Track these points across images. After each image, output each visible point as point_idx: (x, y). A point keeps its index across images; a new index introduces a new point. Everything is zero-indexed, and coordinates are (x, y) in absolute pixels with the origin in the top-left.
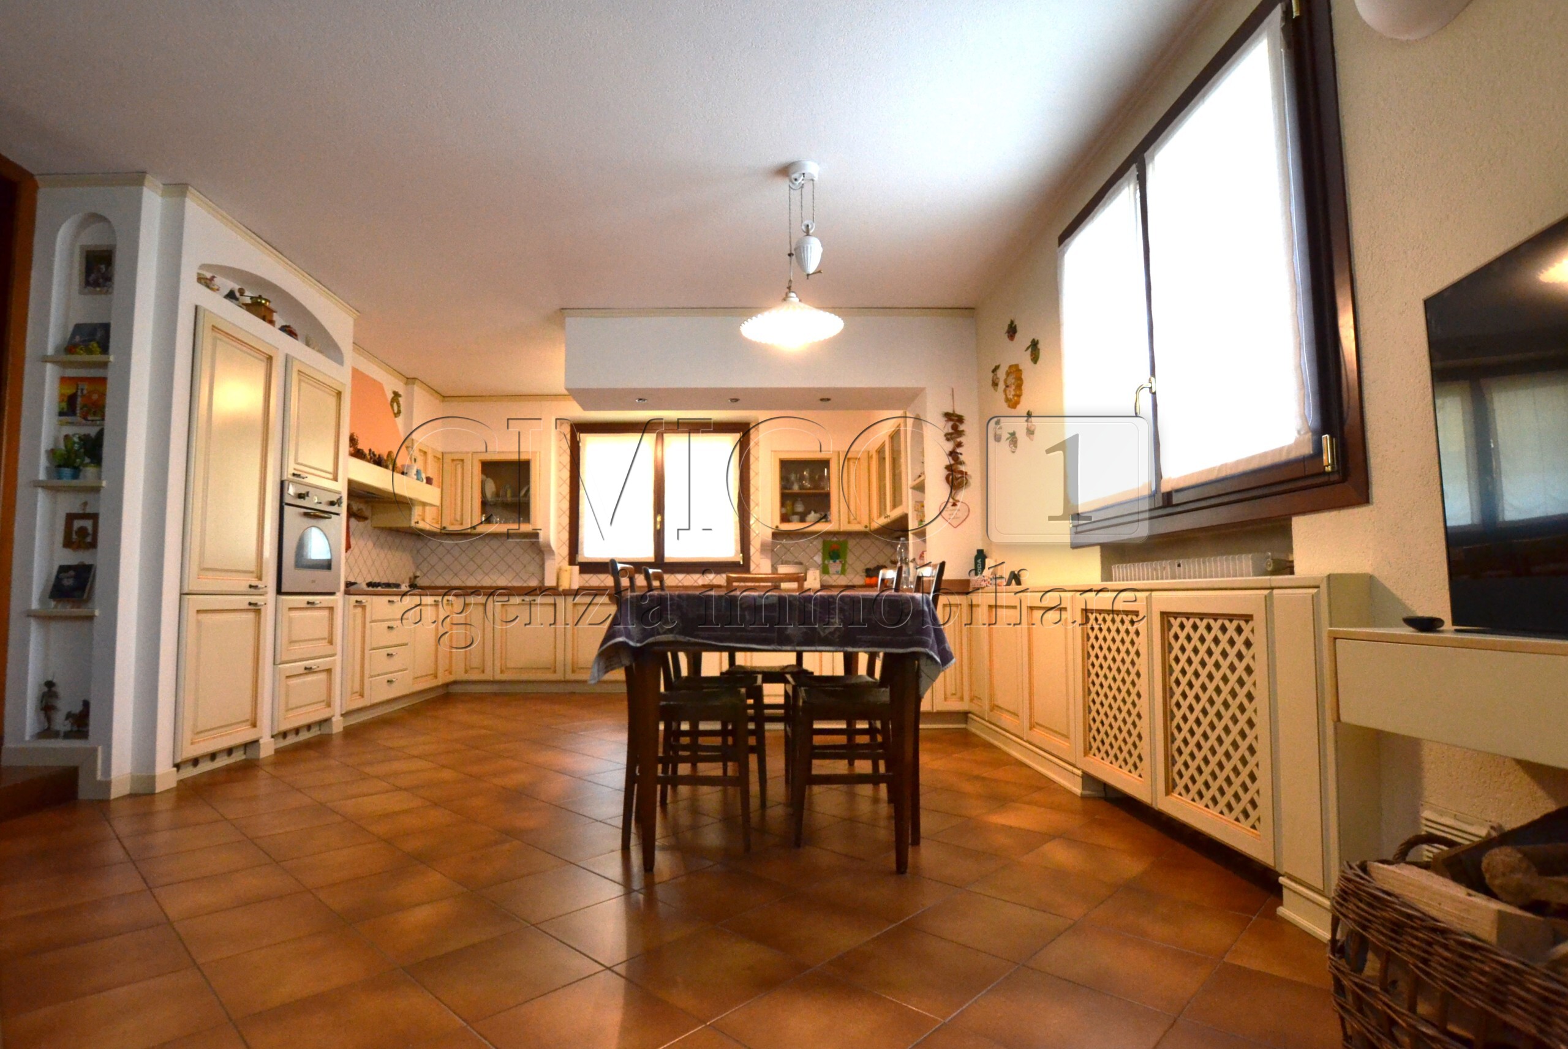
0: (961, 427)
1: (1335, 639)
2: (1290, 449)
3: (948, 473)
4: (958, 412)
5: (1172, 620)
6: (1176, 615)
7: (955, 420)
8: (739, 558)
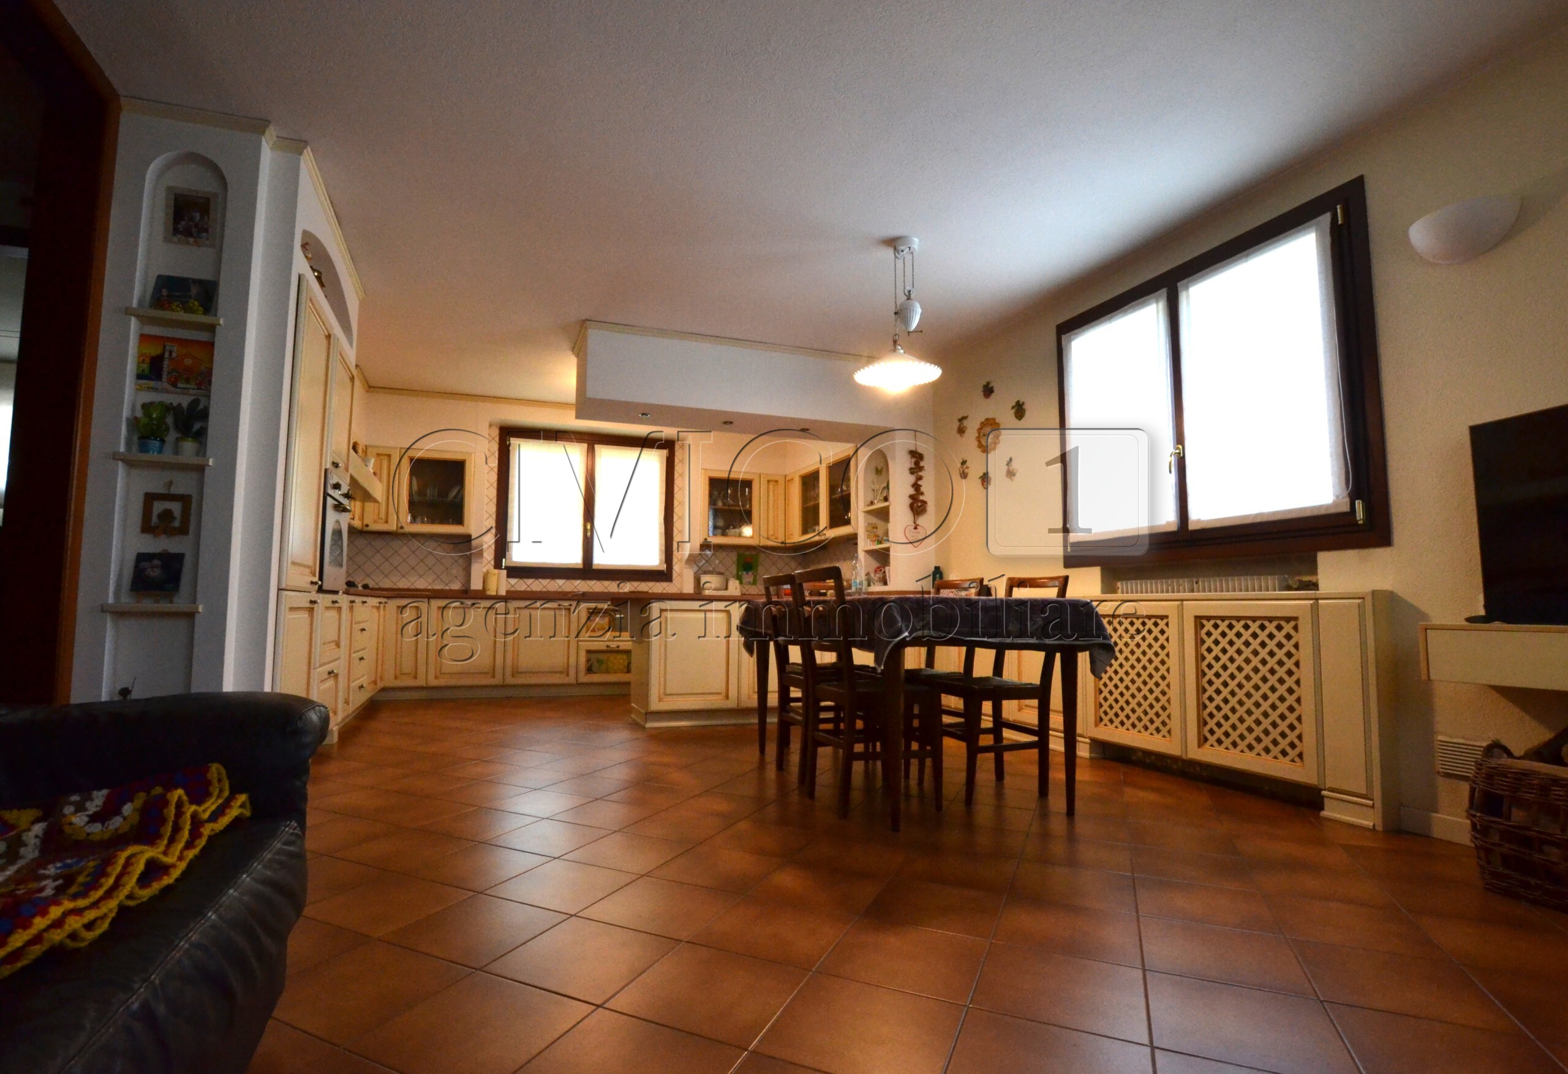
0: (922, 464)
1: (1426, 629)
2: (1328, 507)
3: (911, 501)
4: (920, 451)
5: (1205, 622)
6: (1209, 618)
7: (916, 456)
8: (664, 567)
